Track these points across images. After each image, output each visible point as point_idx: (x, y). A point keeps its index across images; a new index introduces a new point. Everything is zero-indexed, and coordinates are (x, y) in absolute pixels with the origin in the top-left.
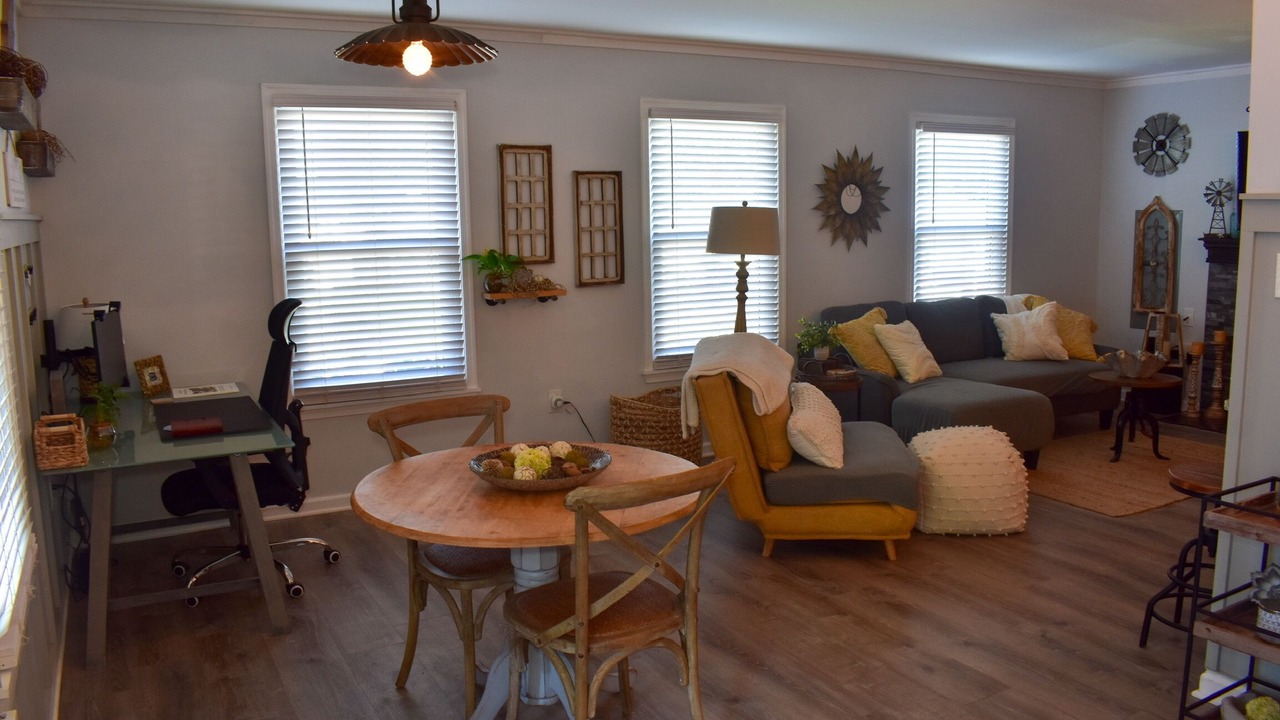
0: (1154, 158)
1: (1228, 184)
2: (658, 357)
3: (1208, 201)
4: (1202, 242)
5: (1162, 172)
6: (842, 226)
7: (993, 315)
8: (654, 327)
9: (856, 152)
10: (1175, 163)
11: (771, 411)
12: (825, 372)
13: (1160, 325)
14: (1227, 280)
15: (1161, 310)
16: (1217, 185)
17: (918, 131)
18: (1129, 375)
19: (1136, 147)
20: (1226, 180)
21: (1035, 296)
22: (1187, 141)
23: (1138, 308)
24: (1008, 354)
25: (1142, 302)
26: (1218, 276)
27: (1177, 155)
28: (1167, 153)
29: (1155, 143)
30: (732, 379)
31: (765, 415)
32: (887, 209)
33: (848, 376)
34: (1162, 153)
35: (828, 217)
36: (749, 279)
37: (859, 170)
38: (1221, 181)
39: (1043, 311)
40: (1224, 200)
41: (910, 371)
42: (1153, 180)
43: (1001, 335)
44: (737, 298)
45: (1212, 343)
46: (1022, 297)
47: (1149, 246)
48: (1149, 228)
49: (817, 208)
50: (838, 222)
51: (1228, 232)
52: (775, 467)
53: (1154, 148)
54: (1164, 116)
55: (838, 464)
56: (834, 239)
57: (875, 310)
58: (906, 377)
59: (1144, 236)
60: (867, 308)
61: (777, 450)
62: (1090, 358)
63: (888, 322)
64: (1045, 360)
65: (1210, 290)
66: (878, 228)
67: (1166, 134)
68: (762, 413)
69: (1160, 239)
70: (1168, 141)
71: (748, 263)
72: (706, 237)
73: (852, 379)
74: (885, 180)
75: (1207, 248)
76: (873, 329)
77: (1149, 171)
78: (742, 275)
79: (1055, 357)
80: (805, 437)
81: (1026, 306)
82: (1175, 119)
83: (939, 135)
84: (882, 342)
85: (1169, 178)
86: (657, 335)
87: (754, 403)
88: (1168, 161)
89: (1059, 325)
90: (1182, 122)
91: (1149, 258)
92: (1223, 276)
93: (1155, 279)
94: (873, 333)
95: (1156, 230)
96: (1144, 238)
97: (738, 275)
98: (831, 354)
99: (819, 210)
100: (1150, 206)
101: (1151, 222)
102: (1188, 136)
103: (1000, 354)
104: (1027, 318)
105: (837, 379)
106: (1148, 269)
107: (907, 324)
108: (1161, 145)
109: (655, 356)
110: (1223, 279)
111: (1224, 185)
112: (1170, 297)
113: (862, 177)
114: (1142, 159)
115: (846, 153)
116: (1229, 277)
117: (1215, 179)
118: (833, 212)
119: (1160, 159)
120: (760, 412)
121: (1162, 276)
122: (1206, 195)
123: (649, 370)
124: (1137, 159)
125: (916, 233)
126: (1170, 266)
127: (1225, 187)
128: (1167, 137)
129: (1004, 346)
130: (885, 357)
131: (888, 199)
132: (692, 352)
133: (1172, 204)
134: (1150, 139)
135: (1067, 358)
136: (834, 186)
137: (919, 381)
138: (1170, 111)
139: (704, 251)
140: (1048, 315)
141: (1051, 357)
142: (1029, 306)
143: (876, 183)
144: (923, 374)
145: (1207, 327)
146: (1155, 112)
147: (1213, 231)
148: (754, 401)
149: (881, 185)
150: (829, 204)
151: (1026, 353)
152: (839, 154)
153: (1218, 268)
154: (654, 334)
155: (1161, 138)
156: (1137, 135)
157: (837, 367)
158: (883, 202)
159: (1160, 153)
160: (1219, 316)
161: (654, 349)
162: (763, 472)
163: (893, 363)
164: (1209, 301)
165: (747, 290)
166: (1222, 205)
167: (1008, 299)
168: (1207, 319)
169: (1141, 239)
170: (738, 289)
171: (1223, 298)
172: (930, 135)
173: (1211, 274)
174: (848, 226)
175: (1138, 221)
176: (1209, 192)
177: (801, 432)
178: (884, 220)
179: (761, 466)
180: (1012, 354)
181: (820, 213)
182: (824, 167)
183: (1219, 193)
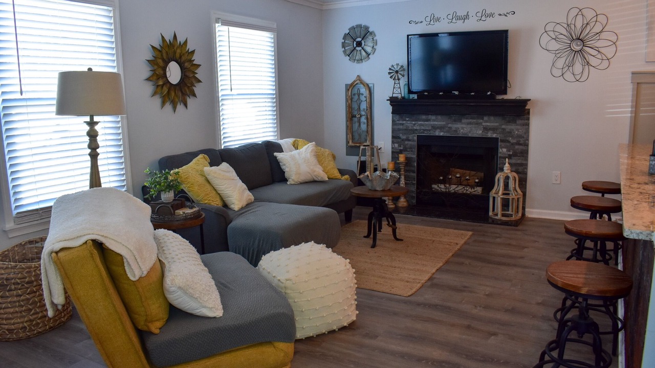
0: (355, 51)
1: (402, 66)
2: (18, 213)
3: (391, 77)
4: (389, 102)
5: (360, 60)
6: (169, 92)
7: (276, 154)
8: (11, 186)
9: (175, 37)
10: (368, 55)
11: (145, 273)
12: (174, 212)
13: (368, 153)
14: (403, 124)
15: (365, 144)
16: (395, 67)
17: (217, 25)
18: (378, 189)
19: (344, 45)
20: (401, 64)
21: (298, 139)
22: (375, 42)
23: (351, 143)
24: (290, 180)
25: (353, 139)
26: (397, 122)
27: (369, 49)
28: (363, 48)
29: (355, 43)
30: (99, 246)
31: (141, 278)
32: (199, 81)
33: (193, 213)
34: (360, 48)
35: (158, 86)
36: (99, 138)
37: (178, 51)
38: (398, 65)
39: (307, 150)
40: (400, 76)
41: (234, 201)
42: (355, 65)
43: (283, 167)
44: (90, 155)
45: (398, 162)
46: (290, 140)
47: (355, 106)
48: (354, 94)
49: (148, 79)
50: (165, 90)
51: (403, 96)
52: (155, 327)
53: (355, 46)
54: (359, 26)
55: (219, 313)
56: (163, 104)
57: (201, 156)
58: (232, 206)
59: (352, 99)
60: (194, 155)
61: (156, 310)
62: (338, 177)
63: (212, 165)
64: (314, 182)
65: (393, 131)
66: (194, 95)
67: (362, 37)
68: (137, 278)
69: (362, 101)
70: (363, 42)
71: (97, 123)
72: (55, 102)
73: (197, 216)
74: (197, 59)
75: (391, 105)
76: (202, 171)
77: (353, 60)
78: (93, 135)
79: (320, 179)
80: (185, 292)
81: (294, 146)
82: (367, 28)
83: (231, 29)
84: (210, 181)
85: (365, 65)
86: (15, 193)
87: (127, 268)
88: (364, 53)
89: (319, 157)
90: (370, 30)
91: (355, 113)
92: (401, 122)
93: (360, 125)
94: (203, 175)
95: (359, 96)
96: (351, 101)
97: (89, 134)
98: (175, 195)
99: (151, 81)
100: (355, 81)
101: (355, 91)
102: (374, 39)
103: (284, 180)
104: (299, 154)
105: (186, 218)
106: (355, 119)
107: (225, 165)
108: (359, 44)
109: (15, 212)
110: (400, 124)
111: (399, 67)
112: (370, 136)
113: (180, 57)
114: (348, 52)
115: (169, 37)
116: (404, 122)
117: (394, 64)
118: (161, 83)
119: (359, 52)
120: (134, 276)
121: (364, 123)
122: (389, 73)
123: (10, 225)
124: (345, 52)
125: (220, 99)
126: (369, 117)
127: (400, 68)
128: (363, 39)
129: (286, 175)
130: (214, 192)
131: (200, 74)
132: (51, 204)
133: (367, 79)
134: (352, 40)
135: (327, 179)
136: (160, 62)
137: (242, 208)
138: (364, 23)
139: (54, 115)
140: (312, 152)
141: (316, 179)
142: (296, 146)
143: (191, 61)
144: (244, 203)
145: (393, 152)
146: (354, 24)
147: (394, 95)
148: (126, 264)
149: (194, 63)
150: (158, 76)
151: (302, 178)
152: (163, 37)
153: (397, 117)
154: (12, 192)
155: (359, 39)
156: (344, 38)
157: (182, 206)
158: (196, 75)
159: (358, 49)
160: (400, 146)
161: (13, 206)
162: (143, 335)
163: (220, 196)
164: (393, 137)
165: (98, 147)
166: (399, 79)
167: (281, 142)
168: (392, 148)
169: (350, 102)
170: (89, 147)
171: (401, 135)
172: (225, 28)
173: (393, 121)
174: (173, 94)
175: (347, 90)
176: (391, 71)
177: (180, 288)
178: (198, 89)
179: (140, 328)
180: (293, 180)
181: (151, 83)
182: (153, 47)
183: (397, 72)
